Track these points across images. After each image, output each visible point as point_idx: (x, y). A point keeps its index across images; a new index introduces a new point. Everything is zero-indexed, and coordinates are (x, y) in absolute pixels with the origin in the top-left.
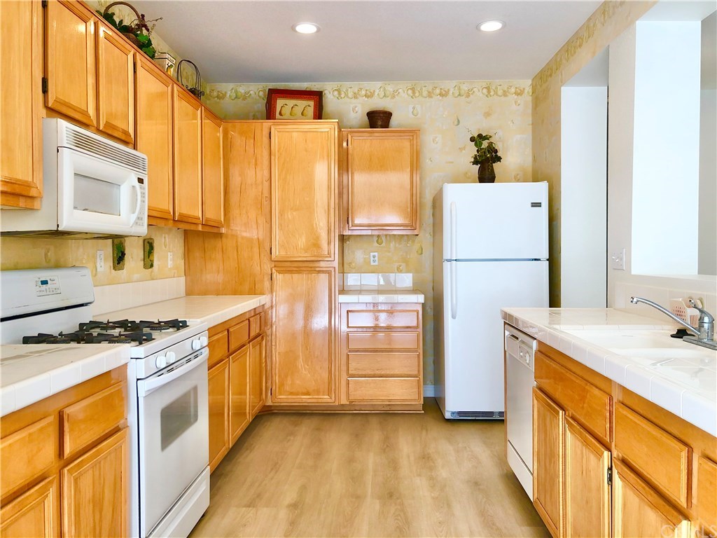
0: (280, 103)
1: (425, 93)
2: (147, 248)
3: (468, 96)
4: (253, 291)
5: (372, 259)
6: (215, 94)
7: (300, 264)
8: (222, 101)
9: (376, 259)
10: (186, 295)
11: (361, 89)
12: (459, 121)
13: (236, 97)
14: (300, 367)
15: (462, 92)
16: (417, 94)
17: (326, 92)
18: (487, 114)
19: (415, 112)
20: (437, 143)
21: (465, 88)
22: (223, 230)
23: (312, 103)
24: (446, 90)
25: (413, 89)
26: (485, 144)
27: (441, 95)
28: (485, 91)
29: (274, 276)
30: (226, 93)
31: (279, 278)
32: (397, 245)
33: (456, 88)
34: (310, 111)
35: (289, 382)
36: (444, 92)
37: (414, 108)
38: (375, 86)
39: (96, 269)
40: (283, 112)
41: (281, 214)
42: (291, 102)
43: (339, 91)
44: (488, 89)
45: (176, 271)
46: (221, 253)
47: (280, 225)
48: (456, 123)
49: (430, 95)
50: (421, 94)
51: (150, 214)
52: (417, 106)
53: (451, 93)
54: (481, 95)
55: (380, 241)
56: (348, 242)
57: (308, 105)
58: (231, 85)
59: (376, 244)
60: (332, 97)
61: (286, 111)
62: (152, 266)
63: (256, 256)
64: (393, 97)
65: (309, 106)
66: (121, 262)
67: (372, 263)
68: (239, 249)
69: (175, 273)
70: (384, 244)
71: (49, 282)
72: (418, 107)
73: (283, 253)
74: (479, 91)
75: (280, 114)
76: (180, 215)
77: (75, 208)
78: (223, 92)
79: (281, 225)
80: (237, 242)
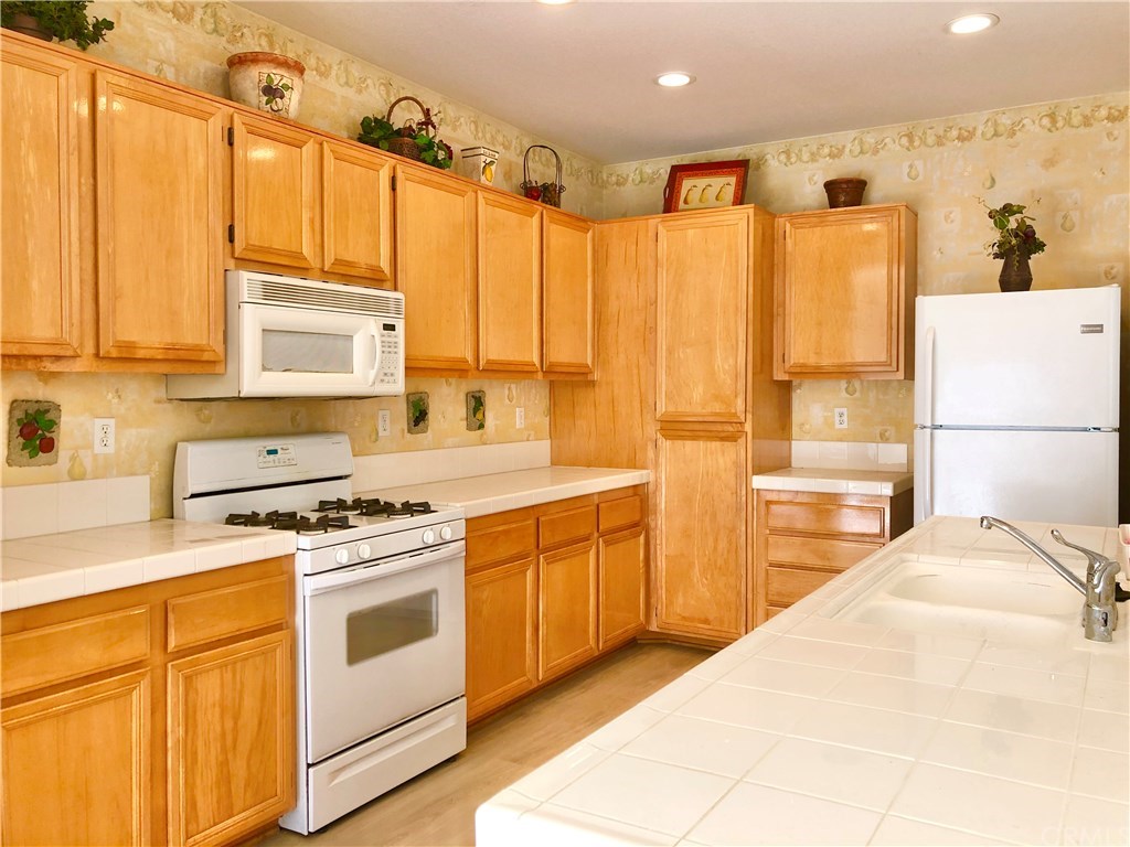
0: (687, 184)
1: (931, 140)
2: (473, 403)
3: (1012, 134)
4: (633, 464)
5: (837, 418)
6: (614, 179)
7: (697, 427)
8: (622, 188)
9: (845, 418)
10: (552, 464)
11: (823, 146)
12: (993, 180)
13: (641, 181)
14: (695, 580)
15: (1001, 129)
16: (917, 143)
17: (768, 157)
18: (1050, 163)
19: (913, 173)
20: (952, 221)
21: (1005, 121)
22: (596, 376)
23: (733, 180)
24: (971, 129)
25: (910, 136)
26: (1013, 224)
27: (960, 138)
28: (1046, 121)
29: (659, 443)
30: (628, 175)
31: (665, 444)
32: (881, 397)
33: (990, 123)
34: (730, 192)
35: (680, 600)
36: (966, 134)
37: (911, 166)
38: (846, 138)
39: (377, 434)
40: (689, 199)
41: (670, 351)
42: (702, 182)
43: (787, 153)
44: (1052, 117)
45: (533, 433)
46: (593, 408)
47: (668, 367)
48: (988, 184)
49: (940, 141)
50: (923, 142)
51: (409, 365)
52: (916, 163)
53: (979, 132)
54: (1038, 129)
55: (851, 389)
56: (798, 391)
57: (726, 184)
58: (634, 164)
59: (844, 394)
60: (777, 164)
61: (695, 197)
62: (481, 426)
63: (637, 414)
64: (876, 152)
65: (728, 184)
66: (421, 424)
67: (838, 426)
68: (616, 404)
69: (529, 435)
70: (857, 395)
71: (279, 451)
72: (919, 164)
73: (671, 409)
74: (1034, 122)
75: (686, 202)
76: (488, 362)
77: (264, 369)
78: (625, 176)
79: (670, 369)
80: (613, 391)
